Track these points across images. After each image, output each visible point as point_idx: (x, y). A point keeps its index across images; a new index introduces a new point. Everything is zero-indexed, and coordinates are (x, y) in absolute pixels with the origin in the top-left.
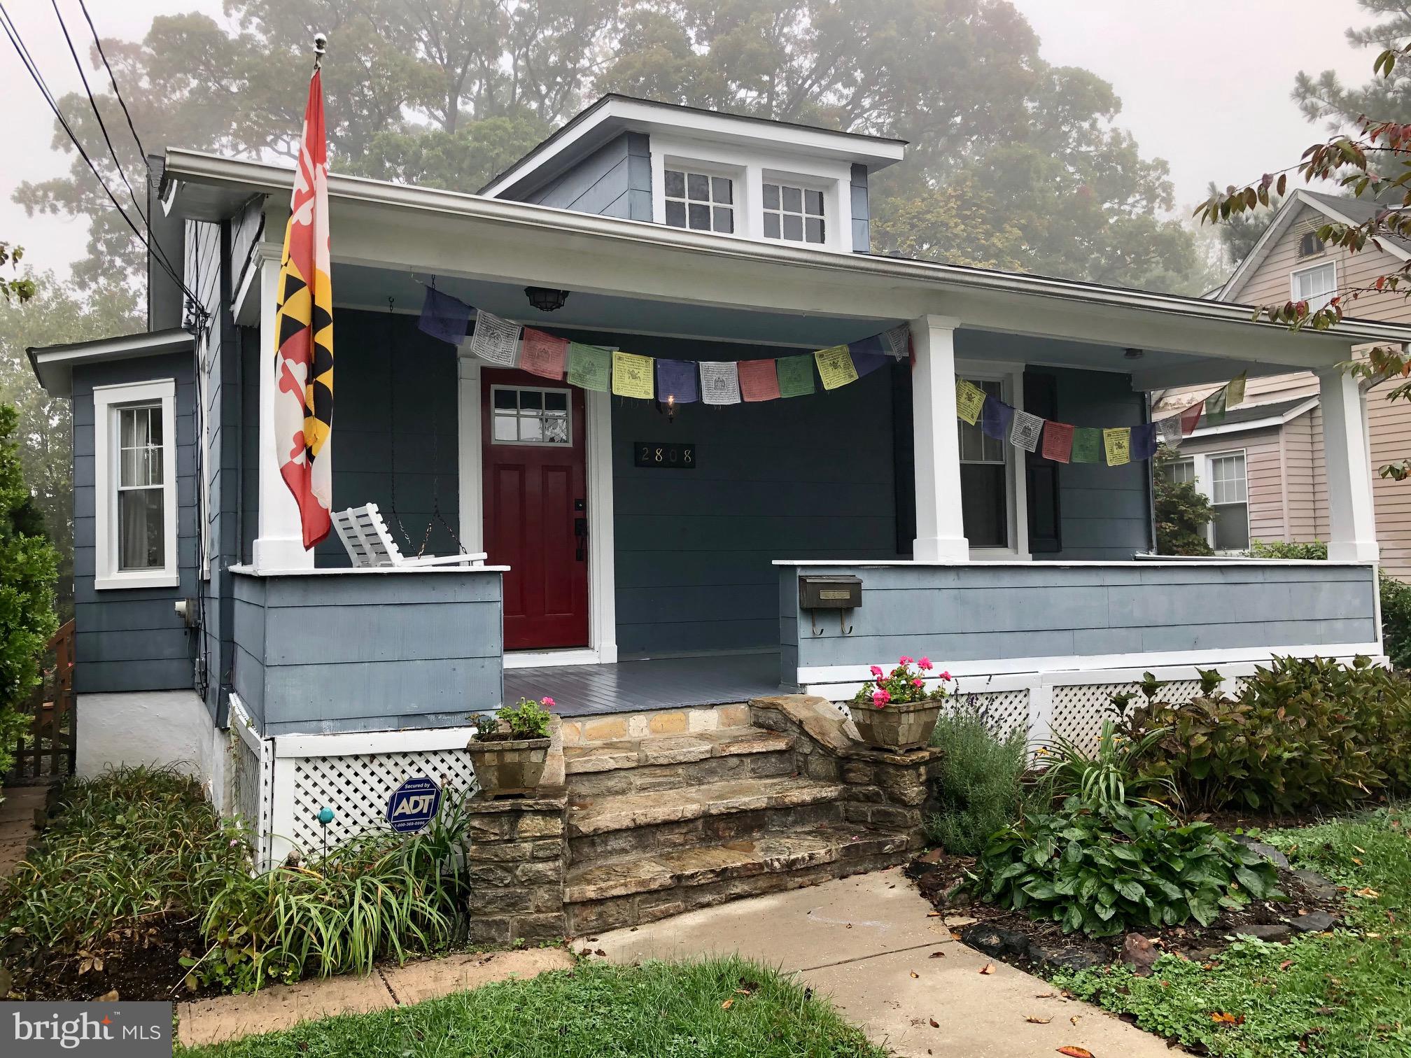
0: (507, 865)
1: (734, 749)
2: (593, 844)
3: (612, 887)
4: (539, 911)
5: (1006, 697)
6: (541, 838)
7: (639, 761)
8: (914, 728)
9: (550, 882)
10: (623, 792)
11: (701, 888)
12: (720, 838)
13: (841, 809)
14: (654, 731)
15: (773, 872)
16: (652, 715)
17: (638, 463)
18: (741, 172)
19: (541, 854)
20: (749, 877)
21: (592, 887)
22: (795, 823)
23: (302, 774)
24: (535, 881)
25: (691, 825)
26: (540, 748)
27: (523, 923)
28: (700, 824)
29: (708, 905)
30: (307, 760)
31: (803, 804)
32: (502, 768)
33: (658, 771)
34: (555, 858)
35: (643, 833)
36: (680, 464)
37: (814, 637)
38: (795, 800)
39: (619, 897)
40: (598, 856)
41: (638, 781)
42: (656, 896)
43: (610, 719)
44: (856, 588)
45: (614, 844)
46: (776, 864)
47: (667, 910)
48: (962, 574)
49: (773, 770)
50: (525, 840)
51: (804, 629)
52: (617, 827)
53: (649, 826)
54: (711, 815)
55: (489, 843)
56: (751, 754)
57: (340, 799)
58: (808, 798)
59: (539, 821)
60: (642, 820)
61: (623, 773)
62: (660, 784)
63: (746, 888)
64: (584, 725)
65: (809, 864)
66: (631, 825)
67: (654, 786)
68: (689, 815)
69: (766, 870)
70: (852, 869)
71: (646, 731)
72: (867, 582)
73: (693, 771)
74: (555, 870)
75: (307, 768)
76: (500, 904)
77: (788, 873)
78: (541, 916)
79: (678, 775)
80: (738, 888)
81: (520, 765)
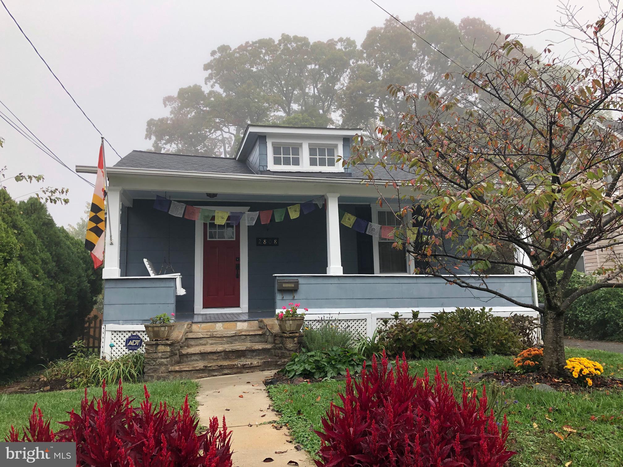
0: (154, 359)
1: (243, 333)
2: (187, 357)
3: (184, 368)
4: (162, 373)
5: (357, 321)
6: (164, 352)
7: (210, 335)
8: (292, 326)
9: (165, 365)
10: (205, 345)
11: (213, 370)
12: (230, 359)
13: (273, 352)
14: (224, 328)
15: (238, 368)
16: (224, 323)
17: (258, 245)
18: (301, 145)
19: (163, 357)
20: (230, 368)
21: (178, 367)
22: (256, 356)
23: (113, 336)
24: (161, 364)
25: (220, 354)
26: (163, 326)
27: (158, 376)
28: (223, 354)
29: (216, 376)
30: (115, 332)
31: (259, 350)
32: (154, 331)
33: (217, 339)
34: (167, 358)
35: (203, 355)
36: (273, 245)
37: (283, 299)
38: (256, 348)
39: (187, 371)
40: (188, 361)
41: (210, 342)
42: (198, 372)
43: (210, 324)
44: (297, 284)
45: (194, 358)
46: (239, 365)
47: (202, 376)
48: (340, 279)
49: (257, 340)
50: (159, 352)
51: (278, 297)
52: (194, 352)
53: (205, 353)
54: (226, 351)
55: (150, 353)
56: (249, 335)
57: (117, 341)
58: (260, 348)
59: (163, 347)
60: (203, 351)
61: (205, 339)
62: (217, 343)
63: (229, 372)
64: (201, 326)
65: (251, 366)
66: (199, 352)
67: (215, 343)
68: (219, 351)
69: (235, 367)
70: (267, 369)
71: (222, 328)
72: (301, 281)
73: (229, 339)
74: (167, 361)
75: (115, 334)
76: (152, 370)
77: (244, 368)
78: (163, 374)
79: (224, 340)
80: (226, 372)
81: (159, 331)
